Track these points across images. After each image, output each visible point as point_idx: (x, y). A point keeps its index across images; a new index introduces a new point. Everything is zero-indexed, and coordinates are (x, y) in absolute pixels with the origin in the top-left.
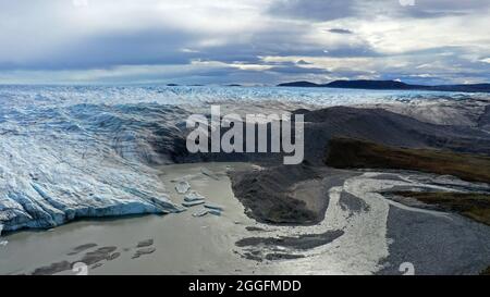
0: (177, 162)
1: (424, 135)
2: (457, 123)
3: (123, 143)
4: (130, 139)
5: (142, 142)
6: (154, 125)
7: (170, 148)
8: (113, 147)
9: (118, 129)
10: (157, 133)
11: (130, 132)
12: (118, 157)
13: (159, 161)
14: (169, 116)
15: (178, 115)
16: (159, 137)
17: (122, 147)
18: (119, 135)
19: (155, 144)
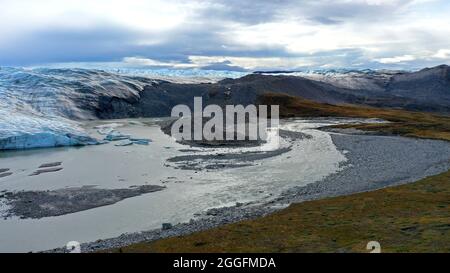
0: (102, 118)
1: (344, 95)
2: (369, 89)
3: (41, 99)
4: (48, 95)
5: (63, 98)
6: (77, 84)
7: (95, 104)
8: (29, 102)
9: (35, 86)
10: (80, 91)
11: (49, 89)
12: (34, 111)
13: (82, 116)
14: (93, 77)
15: (102, 76)
16: (83, 94)
17: (38, 102)
18: (36, 91)
19: (77, 100)
